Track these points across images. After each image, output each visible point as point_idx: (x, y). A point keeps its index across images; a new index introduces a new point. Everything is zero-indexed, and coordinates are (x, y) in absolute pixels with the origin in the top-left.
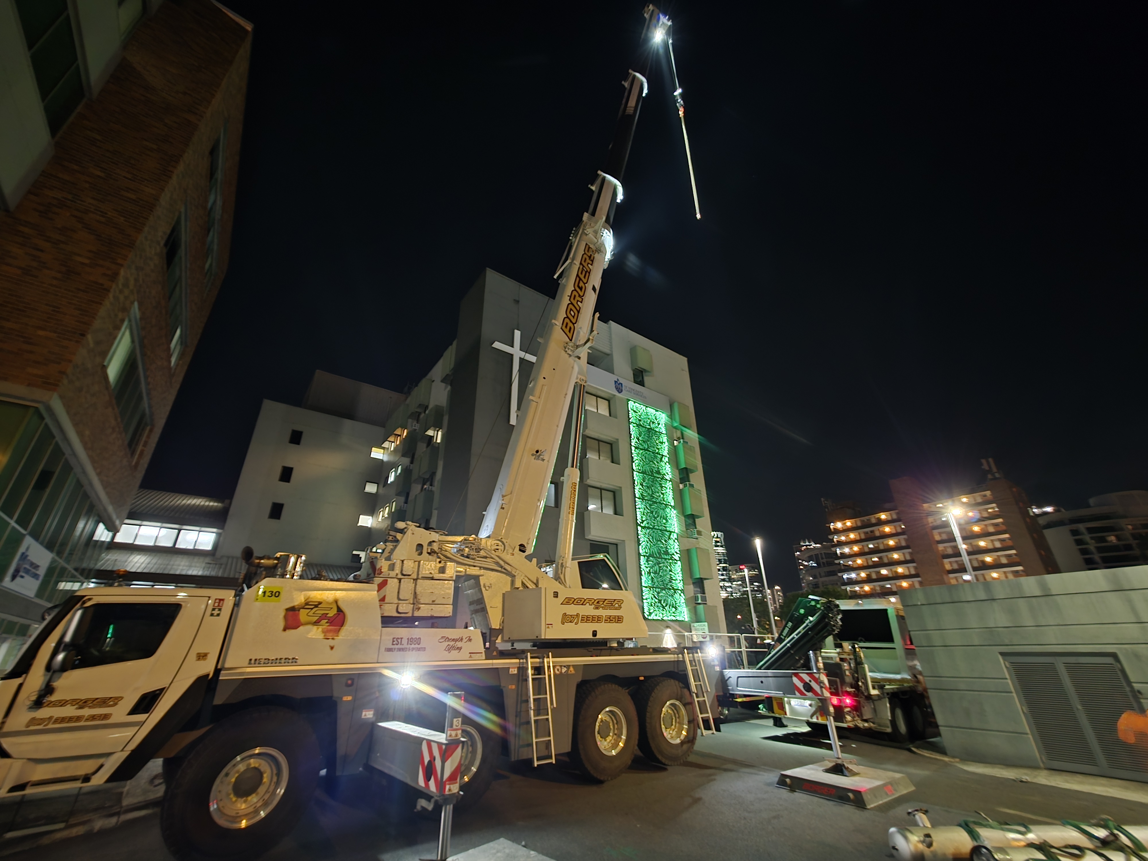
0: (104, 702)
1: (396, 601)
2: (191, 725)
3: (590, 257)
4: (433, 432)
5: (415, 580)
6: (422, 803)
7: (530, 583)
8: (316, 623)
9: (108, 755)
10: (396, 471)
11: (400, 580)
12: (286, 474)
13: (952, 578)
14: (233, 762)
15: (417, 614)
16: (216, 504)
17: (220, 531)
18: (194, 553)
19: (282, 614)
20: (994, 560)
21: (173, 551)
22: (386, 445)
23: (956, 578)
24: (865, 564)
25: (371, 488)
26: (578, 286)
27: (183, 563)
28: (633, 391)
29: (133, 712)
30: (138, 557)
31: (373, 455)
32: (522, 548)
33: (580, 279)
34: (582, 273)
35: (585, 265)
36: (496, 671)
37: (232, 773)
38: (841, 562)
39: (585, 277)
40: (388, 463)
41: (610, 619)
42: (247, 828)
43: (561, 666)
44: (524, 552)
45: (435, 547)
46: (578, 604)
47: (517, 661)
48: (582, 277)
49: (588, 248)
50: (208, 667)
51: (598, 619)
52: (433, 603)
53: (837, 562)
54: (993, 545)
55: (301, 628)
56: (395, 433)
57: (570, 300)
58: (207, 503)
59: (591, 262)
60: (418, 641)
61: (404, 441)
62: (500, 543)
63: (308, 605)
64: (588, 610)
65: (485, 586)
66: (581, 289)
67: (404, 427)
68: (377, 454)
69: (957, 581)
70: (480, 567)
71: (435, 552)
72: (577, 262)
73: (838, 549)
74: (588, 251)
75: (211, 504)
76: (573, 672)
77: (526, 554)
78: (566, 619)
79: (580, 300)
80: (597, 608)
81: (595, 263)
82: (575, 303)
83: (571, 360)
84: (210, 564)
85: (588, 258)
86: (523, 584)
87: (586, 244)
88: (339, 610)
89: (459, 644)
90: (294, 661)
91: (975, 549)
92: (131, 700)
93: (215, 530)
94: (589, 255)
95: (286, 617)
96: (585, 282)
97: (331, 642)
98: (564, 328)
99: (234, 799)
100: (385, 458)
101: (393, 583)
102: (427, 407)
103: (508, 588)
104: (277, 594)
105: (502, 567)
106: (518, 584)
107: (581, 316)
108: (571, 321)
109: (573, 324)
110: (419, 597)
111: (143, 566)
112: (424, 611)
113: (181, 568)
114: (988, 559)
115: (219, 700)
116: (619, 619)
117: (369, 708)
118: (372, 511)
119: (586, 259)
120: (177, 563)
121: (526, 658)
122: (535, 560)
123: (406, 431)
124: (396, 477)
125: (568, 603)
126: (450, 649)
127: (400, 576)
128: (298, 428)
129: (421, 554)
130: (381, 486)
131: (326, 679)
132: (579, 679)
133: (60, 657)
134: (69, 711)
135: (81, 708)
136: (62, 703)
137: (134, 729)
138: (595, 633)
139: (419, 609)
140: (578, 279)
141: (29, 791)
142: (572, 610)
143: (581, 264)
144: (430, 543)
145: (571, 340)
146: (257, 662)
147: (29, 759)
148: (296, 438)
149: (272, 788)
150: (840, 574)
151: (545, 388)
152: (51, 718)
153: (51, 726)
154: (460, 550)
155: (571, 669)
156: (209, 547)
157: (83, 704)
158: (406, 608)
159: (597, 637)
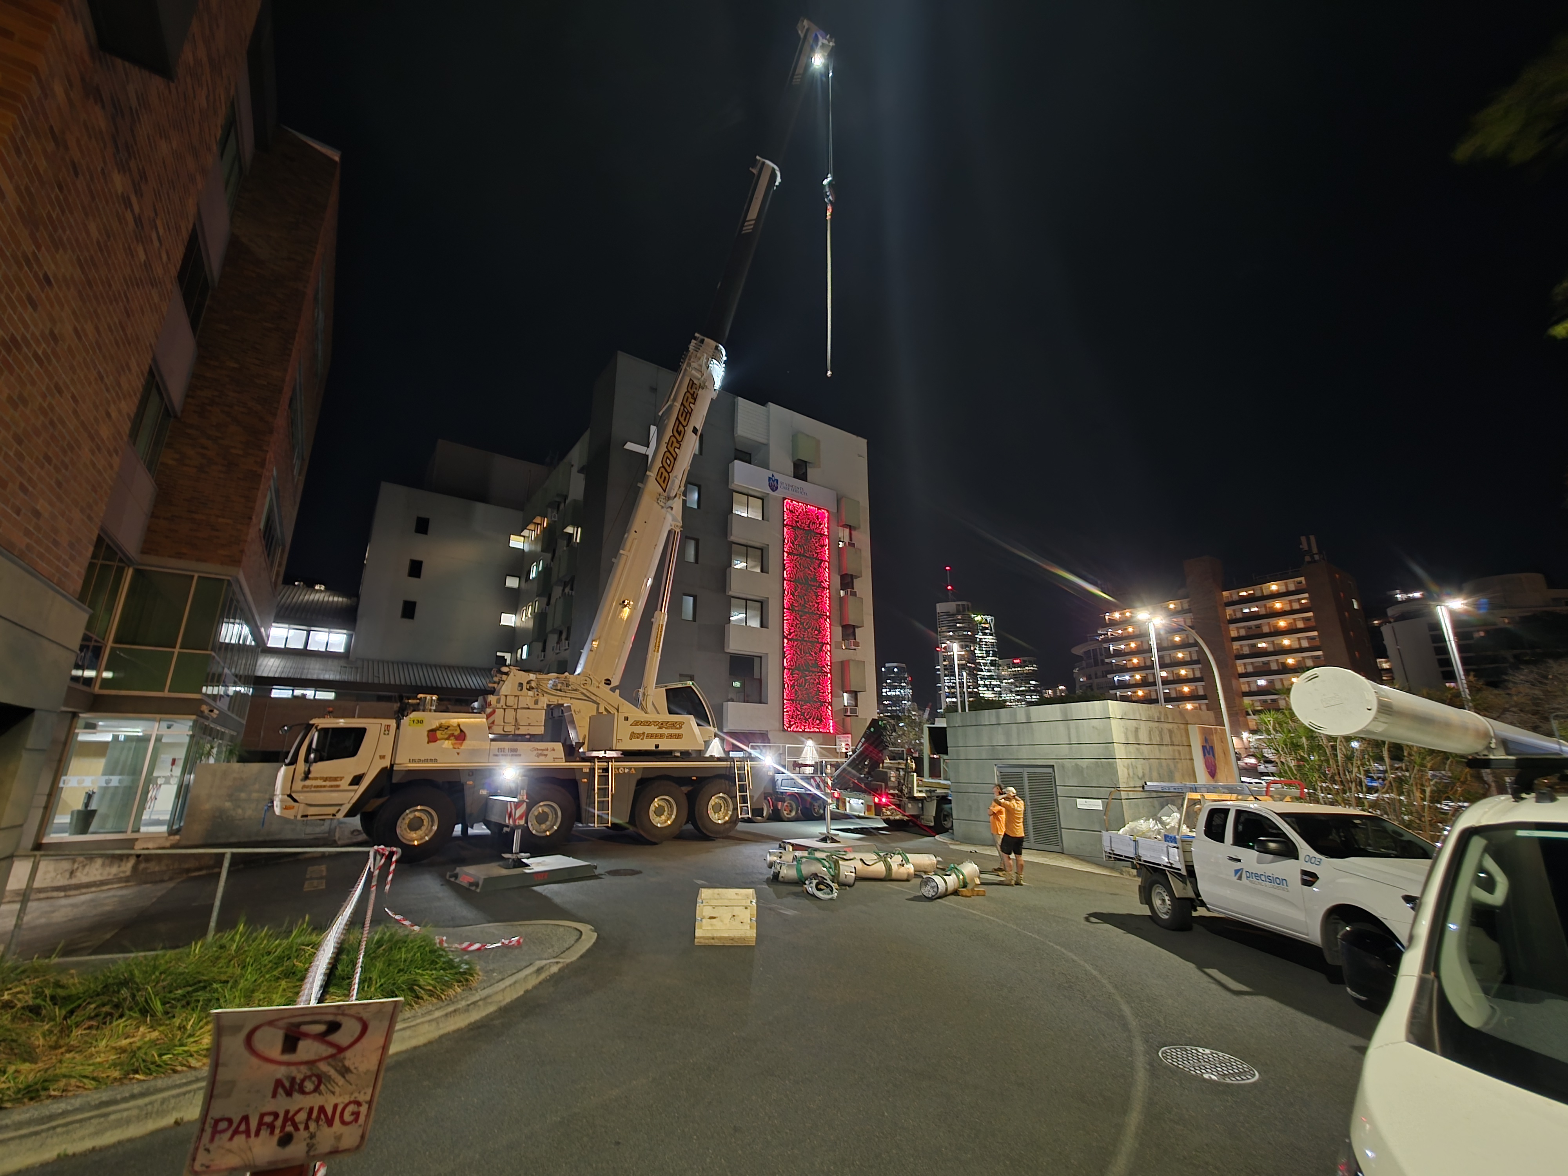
0: (335, 779)
1: (503, 724)
2: (379, 795)
3: (692, 395)
4: (572, 529)
5: (516, 710)
6: (505, 829)
7: (612, 708)
8: (448, 739)
9: (341, 805)
10: (538, 566)
11: (505, 709)
12: (416, 569)
13: (1244, 683)
14: (405, 814)
15: (517, 732)
16: (340, 599)
17: (351, 632)
18: (326, 656)
19: (426, 733)
20: (1298, 662)
21: (304, 653)
22: (526, 533)
23: (1248, 683)
24: (1142, 665)
25: (512, 582)
26: (677, 431)
27: (317, 667)
28: (790, 488)
29: (351, 784)
30: (272, 660)
31: (512, 544)
32: (608, 682)
33: (680, 422)
34: (682, 416)
35: (686, 405)
36: (572, 770)
37: (406, 818)
38: (1114, 661)
39: (685, 420)
40: (530, 552)
41: (671, 736)
42: (418, 845)
43: (624, 768)
44: (609, 684)
45: (533, 684)
46: (644, 725)
47: (589, 764)
48: (682, 419)
49: (692, 384)
50: (386, 763)
51: (661, 736)
52: (529, 725)
53: (1107, 660)
54: (1300, 644)
55: (438, 742)
56: (534, 521)
57: (667, 447)
58: (331, 599)
59: (693, 401)
60: (515, 750)
61: (544, 530)
62: (588, 679)
63: (440, 727)
64: (654, 730)
65: (575, 711)
66: (679, 434)
67: (544, 516)
68: (517, 542)
69: (1249, 686)
70: (571, 698)
71: (533, 688)
72: (678, 405)
73: (1111, 646)
74: (691, 388)
75: (336, 599)
76: (634, 772)
77: (612, 685)
78: (633, 736)
79: (678, 446)
80: (661, 728)
81: (697, 402)
82: (671, 450)
83: (664, 510)
84: (346, 667)
85: (690, 396)
86: (606, 709)
87: (691, 379)
88: (461, 731)
89: (545, 752)
90: (436, 761)
91: (1277, 649)
92: (349, 779)
93: (345, 631)
94: (692, 392)
95: (428, 736)
96: (685, 425)
97: (458, 751)
98: (658, 478)
99: (409, 831)
100: (527, 548)
101: (500, 712)
102: (565, 497)
103: (595, 713)
104: (421, 722)
105: (588, 697)
106: (602, 710)
107: (677, 464)
108: (666, 470)
109: (668, 473)
110: (518, 721)
111: (279, 669)
112: (522, 731)
113: (316, 671)
114: (1290, 661)
115: (394, 781)
116: (679, 736)
117: (483, 789)
118: (514, 609)
119: (688, 398)
120: (312, 666)
121: (595, 763)
122: (617, 691)
123: (546, 519)
124: (538, 573)
125: (636, 725)
126: (538, 755)
127: (504, 707)
128: (423, 515)
129: (521, 690)
130: (523, 580)
131: (456, 772)
132: (639, 777)
133: (312, 756)
134: (320, 783)
135: (325, 781)
136: (316, 779)
137: (352, 794)
138: (657, 746)
139: (519, 729)
140: (677, 422)
141: (309, 818)
142: (639, 729)
143: (682, 404)
144: (528, 682)
145: (665, 491)
146: (414, 761)
147: (307, 804)
148: (422, 527)
149: (429, 827)
150: (1109, 676)
151: (636, 542)
152: (312, 786)
153: (313, 789)
154: (555, 685)
155: (633, 770)
156: (341, 650)
157: (325, 779)
158: (510, 729)
159: (660, 748)
